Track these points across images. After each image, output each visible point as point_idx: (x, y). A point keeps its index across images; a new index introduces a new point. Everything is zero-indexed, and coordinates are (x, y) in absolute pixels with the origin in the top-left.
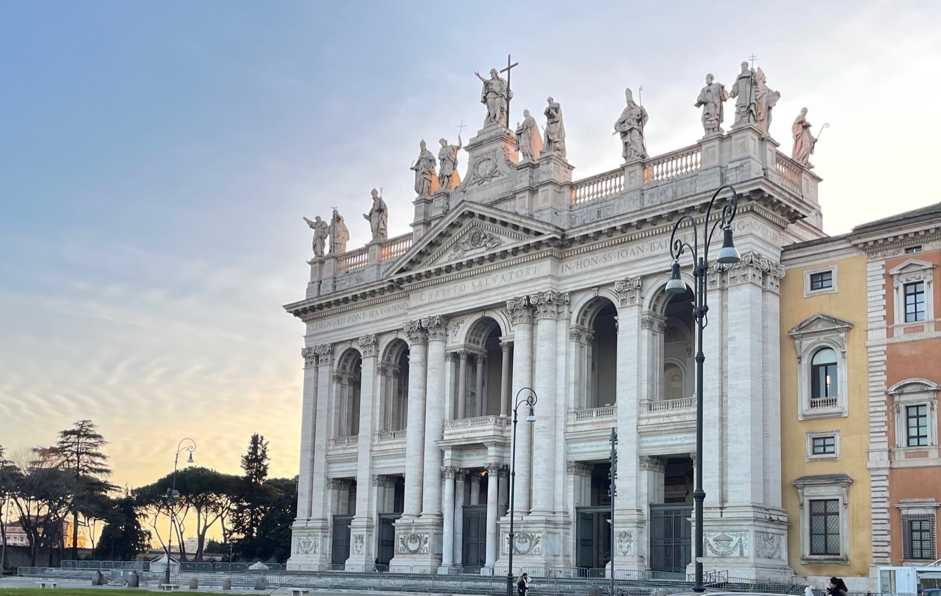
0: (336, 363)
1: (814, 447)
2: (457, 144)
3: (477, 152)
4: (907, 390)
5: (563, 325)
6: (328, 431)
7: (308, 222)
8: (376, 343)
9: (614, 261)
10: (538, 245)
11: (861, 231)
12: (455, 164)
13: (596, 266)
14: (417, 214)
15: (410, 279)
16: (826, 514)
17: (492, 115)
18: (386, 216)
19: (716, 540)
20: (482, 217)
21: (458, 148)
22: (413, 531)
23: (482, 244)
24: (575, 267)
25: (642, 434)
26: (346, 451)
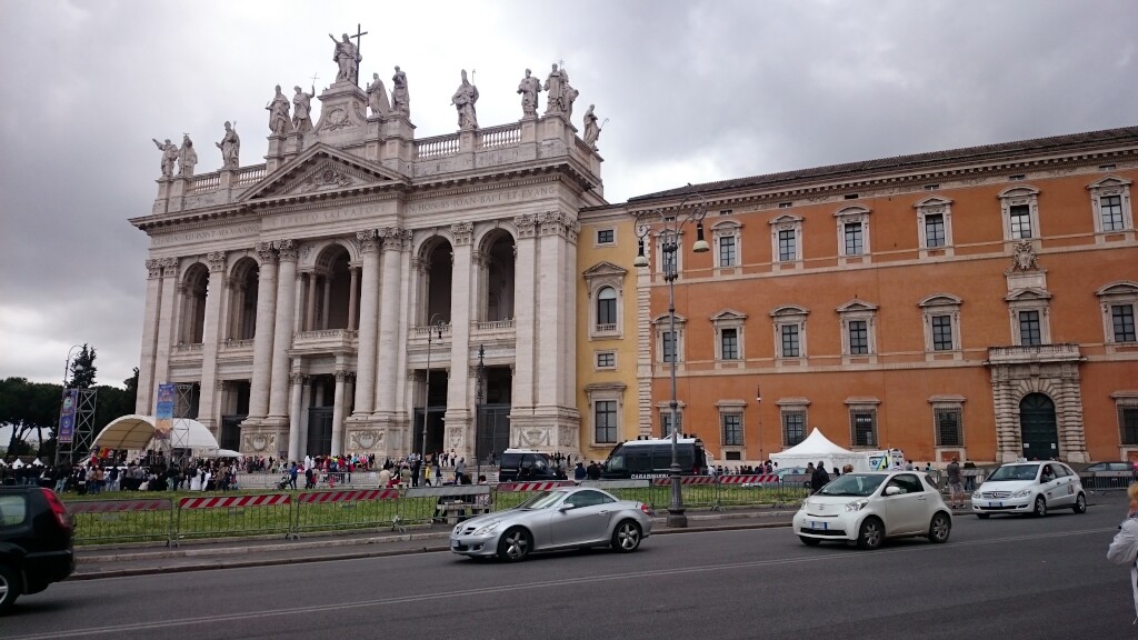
0: (182, 275)
1: (599, 361)
2: (310, 93)
3: (329, 103)
4: (664, 321)
5: (406, 256)
6: (172, 338)
7: (158, 144)
8: (226, 260)
9: (451, 208)
10: (387, 188)
11: (633, 202)
12: (308, 109)
13: (436, 210)
14: (271, 149)
15: (263, 205)
16: (607, 412)
17: (343, 73)
18: (238, 146)
19: (529, 433)
20: (336, 159)
21: (313, 96)
22: (260, 431)
23: (335, 181)
24: (418, 209)
25: (472, 348)
26: (190, 357)
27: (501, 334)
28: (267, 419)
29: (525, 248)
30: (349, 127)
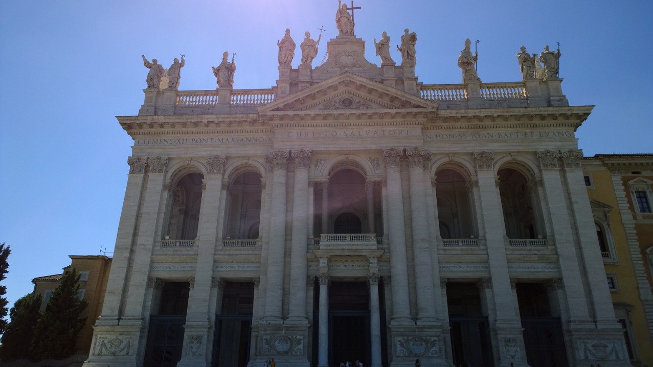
3: (339, 49)
5: (428, 175)
7: (145, 61)
8: (225, 164)
10: (416, 115)
12: (315, 50)
13: (455, 140)
14: (282, 76)
15: (285, 117)
21: (319, 42)
22: (283, 332)
23: (354, 106)
24: (435, 138)
25: (509, 261)
26: (178, 253)
27: (538, 250)
28: (290, 319)
29: (551, 177)
30: (359, 69)
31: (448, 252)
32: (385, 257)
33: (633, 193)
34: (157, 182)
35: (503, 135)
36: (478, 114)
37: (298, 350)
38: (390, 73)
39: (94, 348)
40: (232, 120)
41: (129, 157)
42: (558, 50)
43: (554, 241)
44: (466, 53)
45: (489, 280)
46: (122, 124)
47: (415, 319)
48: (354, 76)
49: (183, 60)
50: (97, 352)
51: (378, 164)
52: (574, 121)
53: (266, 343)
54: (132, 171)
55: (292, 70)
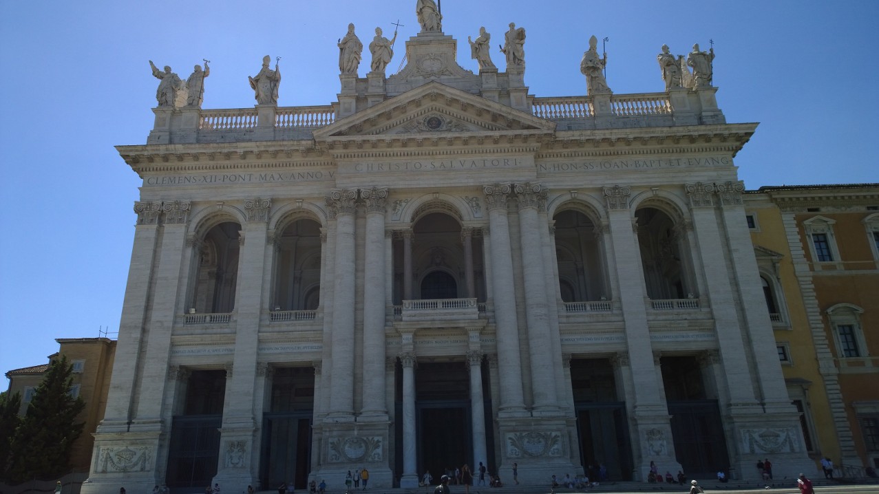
0: (194, 226)
3: (421, 50)
5: (544, 218)
7: (154, 69)
8: (269, 209)
9: (597, 170)
10: (528, 138)
13: (577, 171)
14: (343, 88)
15: (353, 144)
19: (761, 436)
21: (395, 41)
22: (356, 432)
23: (444, 128)
24: (552, 169)
25: (651, 329)
26: (209, 331)
27: (689, 314)
28: (364, 415)
29: (704, 219)
30: (449, 77)
31: (572, 320)
32: (489, 329)
33: (809, 236)
34: (176, 235)
35: (641, 163)
36: (608, 136)
37: (376, 456)
38: (491, 83)
39: (96, 463)
40: (277, 148)
41: (135, 202)
42: (711, 50)
43: (709, 301)
44: (591, 54)
45: (626, 354)
46: (124, 157)
47: (530, 408)
48: (443, 87)
49: (207, 68)
50: (100, 469)
51: (477, 205)
52: (732, 143)
53: (332, 447)
54: (140, 222)
55: (358, 80)
